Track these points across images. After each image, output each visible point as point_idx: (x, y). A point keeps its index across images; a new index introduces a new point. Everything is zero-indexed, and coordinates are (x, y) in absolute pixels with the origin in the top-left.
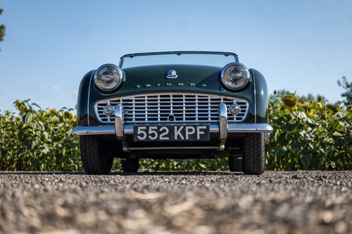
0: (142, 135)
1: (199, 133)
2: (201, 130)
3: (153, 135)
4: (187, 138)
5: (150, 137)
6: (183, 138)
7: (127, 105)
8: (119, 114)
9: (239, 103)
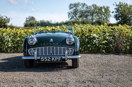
0: (42, 60)
1: (59, 59)
2: (60, 58)
3: (46, 59)
4: (56, 60)
5: (45, 60)
6: (54, 60)
7: (38, 50)
8: (36, 53)
9: (71, 49)
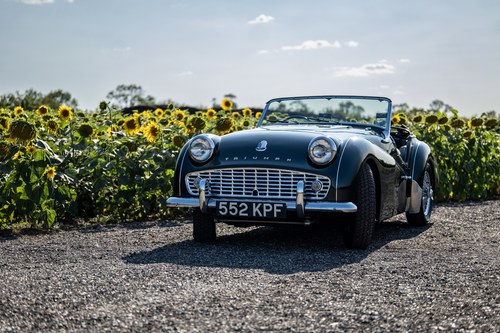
0: (223, 210)
1: (276, 210)
2: (278, 208)
4: (265, 215)
5: (231, 212)
6: (261, 215)
7: (215, 178)
9: (321, 180)
